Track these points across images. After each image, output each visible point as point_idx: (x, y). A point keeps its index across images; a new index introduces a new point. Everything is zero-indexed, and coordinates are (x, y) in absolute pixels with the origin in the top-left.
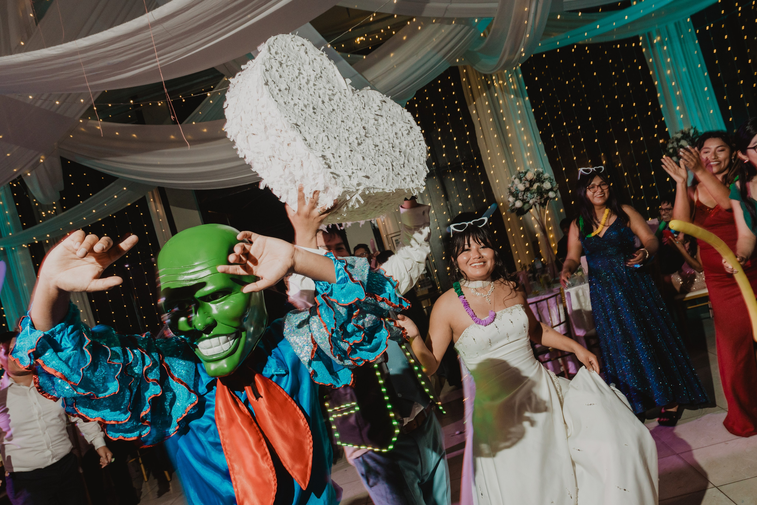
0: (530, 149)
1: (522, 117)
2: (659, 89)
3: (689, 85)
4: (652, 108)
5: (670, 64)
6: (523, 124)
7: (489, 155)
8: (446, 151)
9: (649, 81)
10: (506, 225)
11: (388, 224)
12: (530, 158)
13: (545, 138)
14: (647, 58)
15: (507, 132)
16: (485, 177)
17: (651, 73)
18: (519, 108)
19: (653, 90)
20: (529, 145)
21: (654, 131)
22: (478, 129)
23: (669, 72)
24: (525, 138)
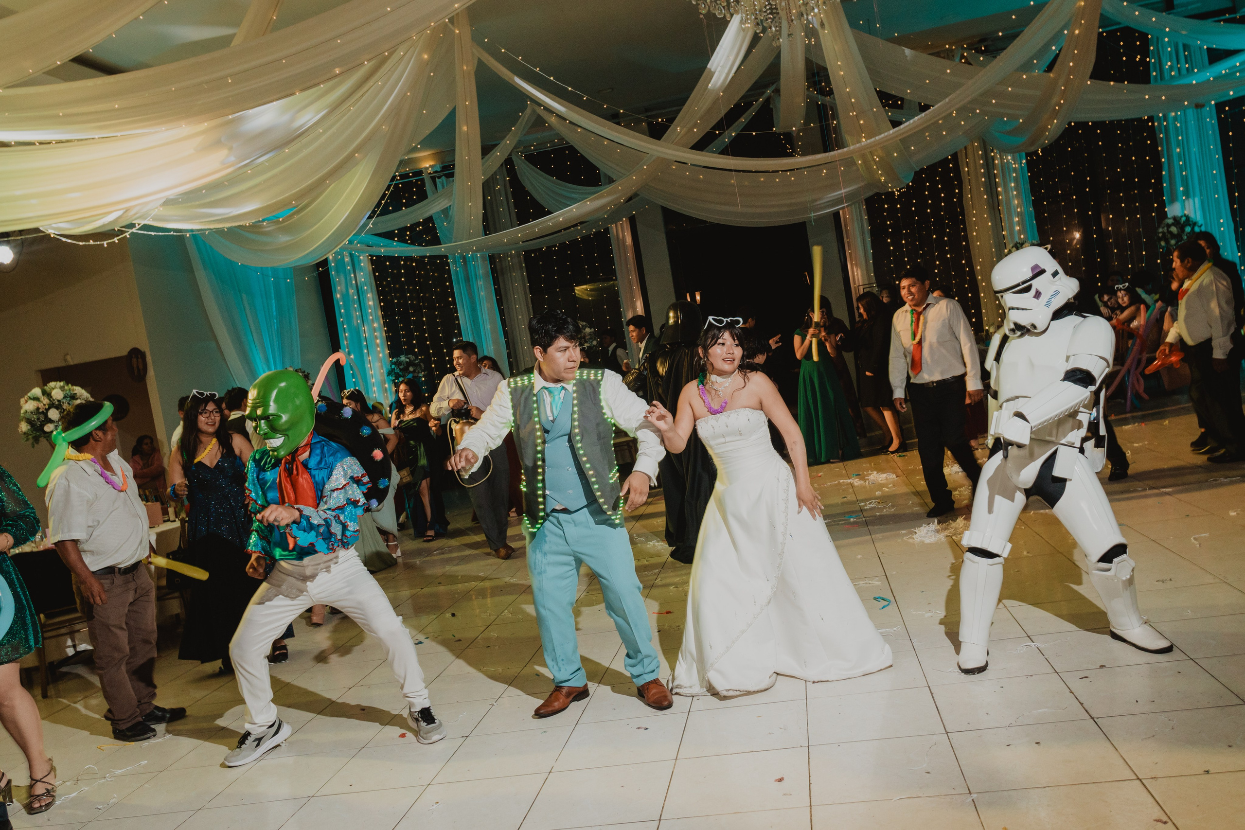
0: (1019, 214)
1: (1016, 180)
2: (1166, 166)
3: (1197, 167)
4: (1154, 186)
5: (1181, 141)
6: (1017, 188)
7: (974, 215)
8: (930, 206)
9: (1156, 157)
10: (980, 289)
11: (857, 274)
12: (1018, 223)
13: (1036, 204)
14: (1157, 132)
15: (997, 194)
16: (966, 238)
17: (1160, 149)
18: (1015, 170)
19: (1159, 167)
20: (1019, 210)
21: (1153, 209)
22: (967, 187)
23: (1178, 150)
24: (1016, 202)
